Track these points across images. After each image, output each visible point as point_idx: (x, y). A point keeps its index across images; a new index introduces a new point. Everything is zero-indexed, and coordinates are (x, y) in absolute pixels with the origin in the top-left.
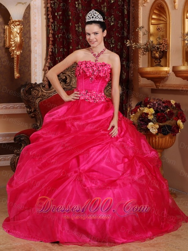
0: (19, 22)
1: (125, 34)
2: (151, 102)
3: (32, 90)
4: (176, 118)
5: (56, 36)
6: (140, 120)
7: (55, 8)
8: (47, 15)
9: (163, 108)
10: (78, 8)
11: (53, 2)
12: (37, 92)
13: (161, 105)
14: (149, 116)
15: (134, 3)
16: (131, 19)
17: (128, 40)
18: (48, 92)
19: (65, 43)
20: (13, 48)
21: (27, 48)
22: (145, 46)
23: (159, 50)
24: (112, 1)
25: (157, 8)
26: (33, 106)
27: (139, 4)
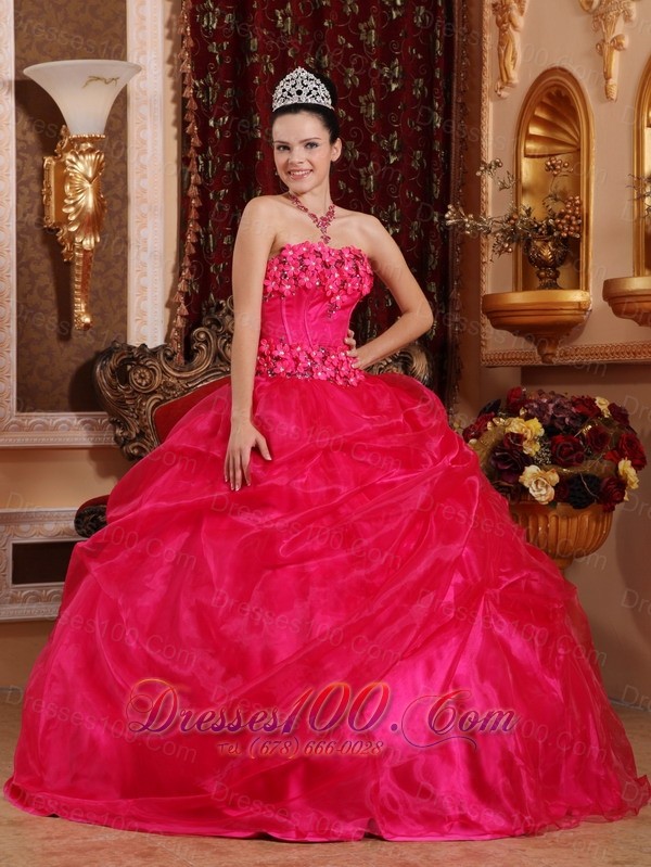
0: (92, 143)
1: (437, 192)
2: (531, 401)
3: (129, 367)
4: (615, 456)
5: (211, 195)
7: (208, 102)
8: (182, 124)
9: (572, 418)
11: (200, 84)
12: (147, 374)
13: (563, 408)
14: (524, 443)
15: (465, 91)
16: (453, 144)
17: (450, 207)
18: (184, 375)
20: (73, 229)
21: (115, 233)
22: (507, 226)
23: (555, 234)
24: (394, 87)
25: (546, 100)
26: (133, 420)
27: (483, 95)
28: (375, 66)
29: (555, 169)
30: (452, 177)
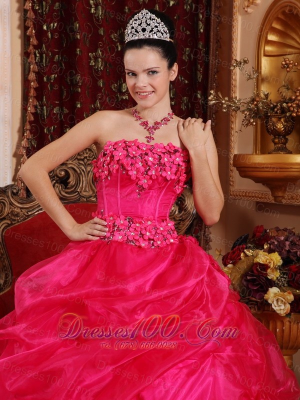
1: (200, 77)
2: (272, 238)
5: (45, 79)
7: (42, 12)
8: (24, 28)
10: (96, 15)
13: (296, 244)
14: (269, 271)
15: (220, 7)
16: (211, 44)
17: (212, 92)
18: (25, 206)
19: (65, 94)
22: (253, 106)
23: (288, 114)
24: (172, 3)
25: (281, 16)
27: (234, 10)
29: (288, 67)
30: (210, 67)
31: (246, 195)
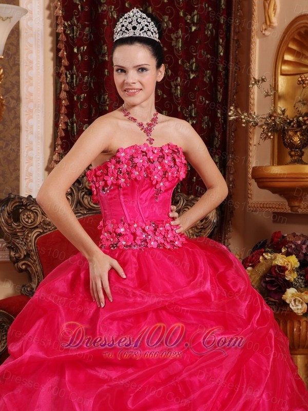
1: (220, 97)
2: (289, 242)
3: (21, 210)
5: (75, 98)
6: (266, 282)
7: (73, 36)
8: (56, 50)
11: (68, 24)
14: (287, 272)
15: (239, 32)
16: (231, 67)
17: (232, 108)
19: (94, 112)
21: (11, 122)
22: (270, 121)
23: (304, 127)
24: (194, 28)
25: (297, 37)
26: (22, 246)
27: (253, 34)
28: (181, 14)
29: (304, 83)
30: (230, 88)
31: (263, 207)
